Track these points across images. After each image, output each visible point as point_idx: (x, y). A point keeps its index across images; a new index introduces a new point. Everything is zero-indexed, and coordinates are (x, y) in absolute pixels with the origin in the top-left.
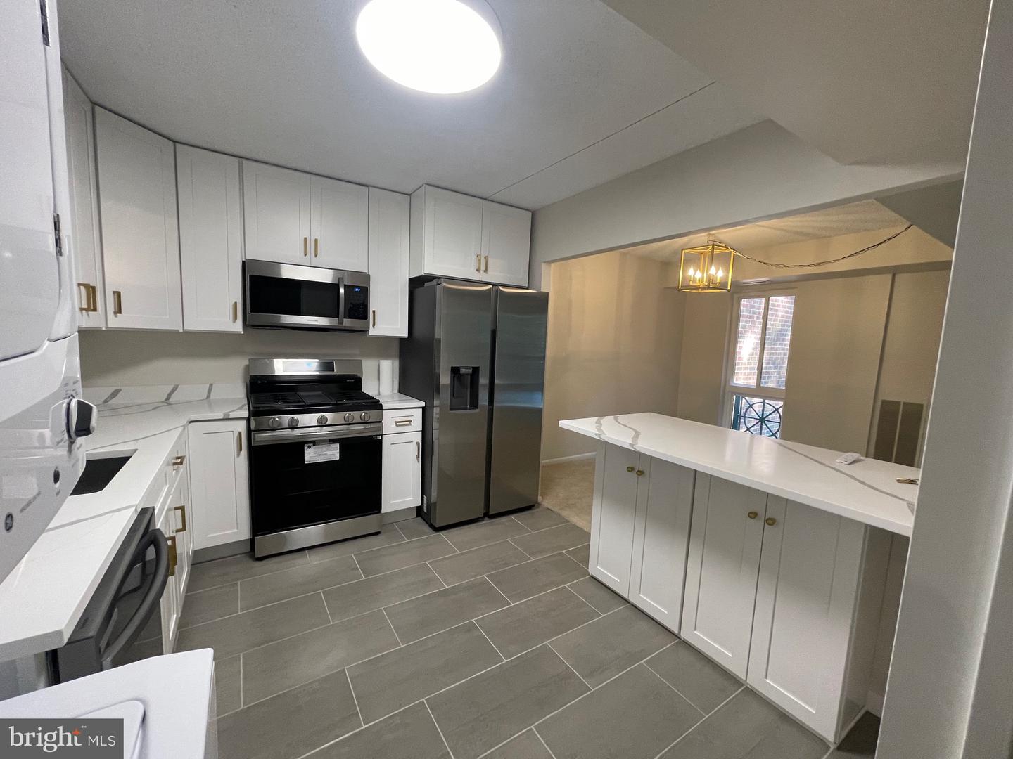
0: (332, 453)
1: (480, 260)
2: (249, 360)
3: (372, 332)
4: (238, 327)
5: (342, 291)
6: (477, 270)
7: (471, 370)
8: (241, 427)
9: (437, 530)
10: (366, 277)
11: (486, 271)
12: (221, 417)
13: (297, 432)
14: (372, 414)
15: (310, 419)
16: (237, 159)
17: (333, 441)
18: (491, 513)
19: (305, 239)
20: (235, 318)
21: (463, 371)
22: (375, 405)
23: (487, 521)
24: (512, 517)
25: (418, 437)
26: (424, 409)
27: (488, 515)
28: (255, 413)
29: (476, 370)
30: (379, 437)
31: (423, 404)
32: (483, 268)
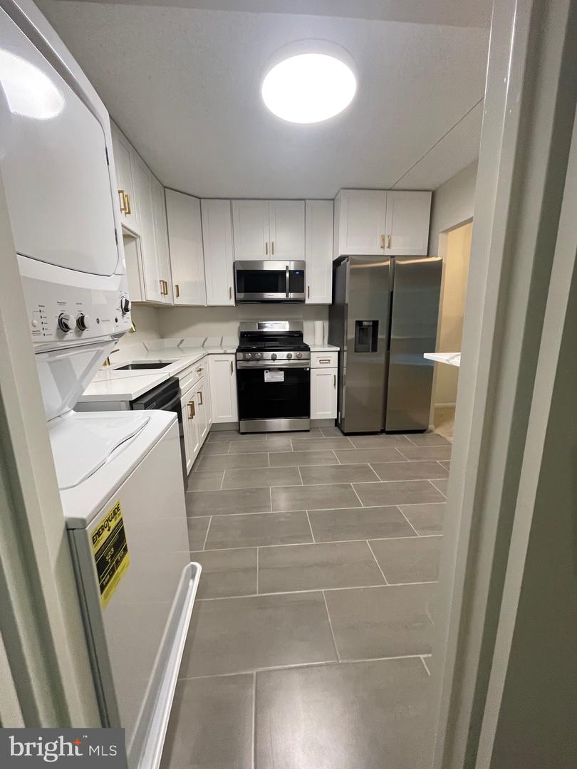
0: (280, 377)
1: (383, 240)
2: (241, 323)
3: (307, 302)
4: (232, 302)
5: (288, 275)
6: (382, 247)
7: (371, 324)
8: (232, 358)
9: (346, 434)
10: (303, 263)
11: (389, 247)
12: (223, 352)
13: (261, 363)
14: (304, 354)
15: (268, 355)
16: (228, 201)
17: (281, 369)
18: (387, 430)
19: (267, 244)
20: (231, 297)
21: (365, 323)
22: (307, 348)
23: (384, 435)
24: (405, 436)
25: (335, 372)
26: (339, 352)
27: (383, 431)
28: (239, 350)
29: (375, 324)
30: (308, 369)
31: (338, 349)
32: (386, 245)
